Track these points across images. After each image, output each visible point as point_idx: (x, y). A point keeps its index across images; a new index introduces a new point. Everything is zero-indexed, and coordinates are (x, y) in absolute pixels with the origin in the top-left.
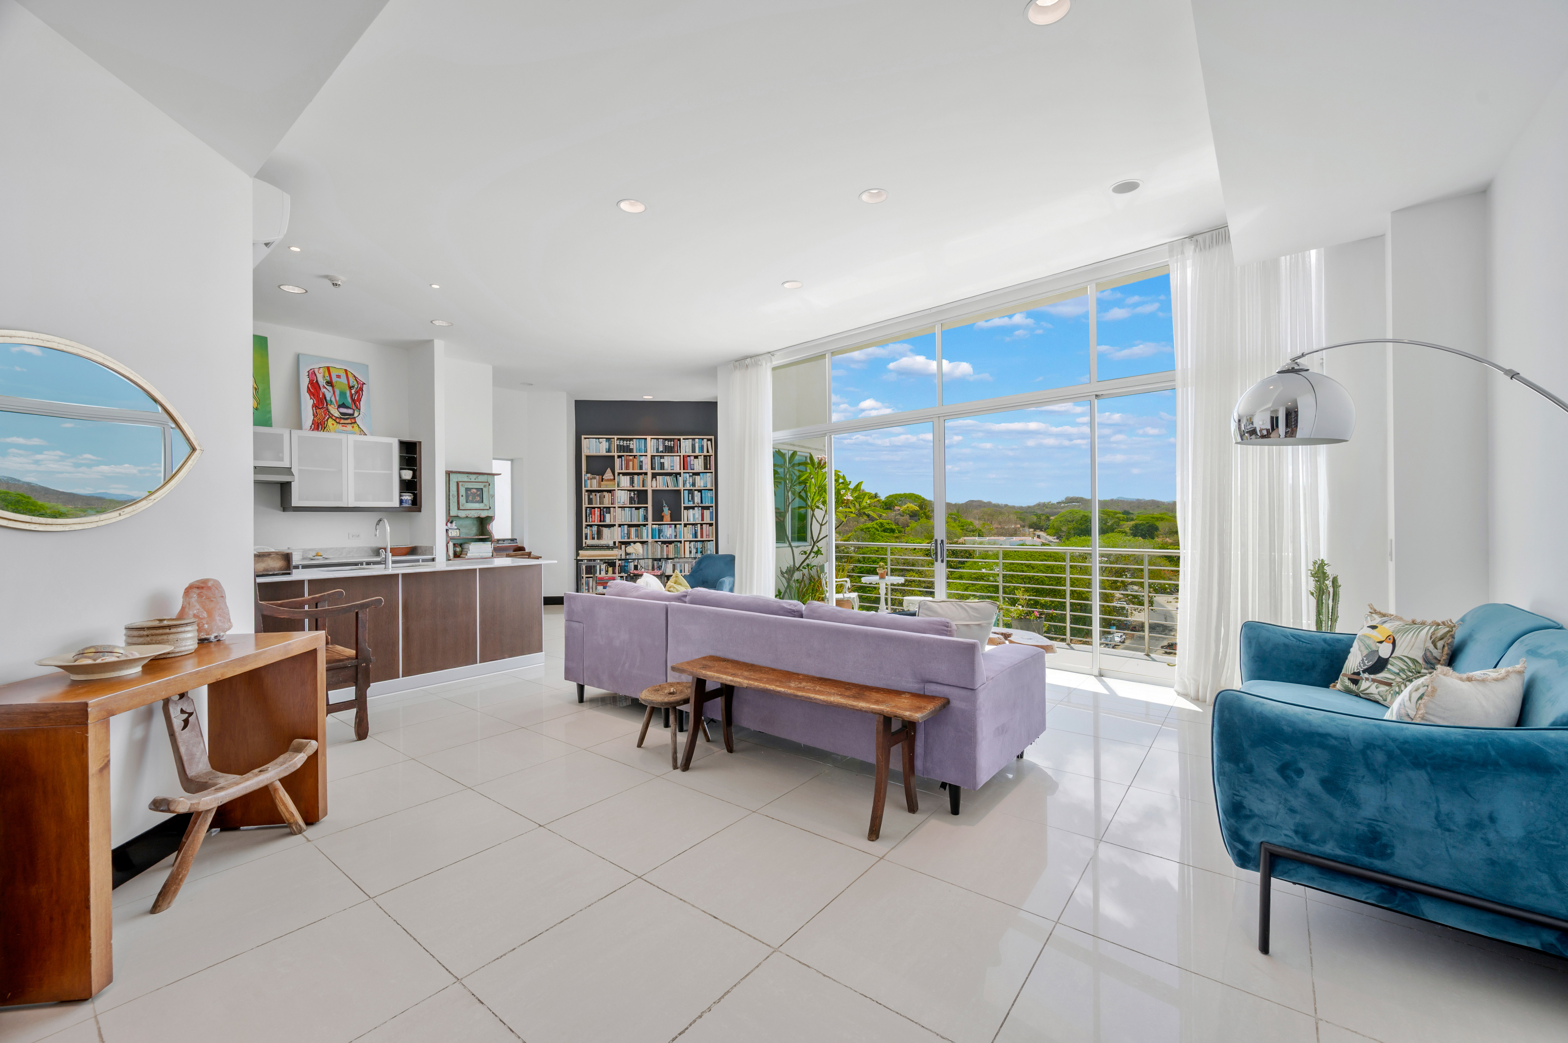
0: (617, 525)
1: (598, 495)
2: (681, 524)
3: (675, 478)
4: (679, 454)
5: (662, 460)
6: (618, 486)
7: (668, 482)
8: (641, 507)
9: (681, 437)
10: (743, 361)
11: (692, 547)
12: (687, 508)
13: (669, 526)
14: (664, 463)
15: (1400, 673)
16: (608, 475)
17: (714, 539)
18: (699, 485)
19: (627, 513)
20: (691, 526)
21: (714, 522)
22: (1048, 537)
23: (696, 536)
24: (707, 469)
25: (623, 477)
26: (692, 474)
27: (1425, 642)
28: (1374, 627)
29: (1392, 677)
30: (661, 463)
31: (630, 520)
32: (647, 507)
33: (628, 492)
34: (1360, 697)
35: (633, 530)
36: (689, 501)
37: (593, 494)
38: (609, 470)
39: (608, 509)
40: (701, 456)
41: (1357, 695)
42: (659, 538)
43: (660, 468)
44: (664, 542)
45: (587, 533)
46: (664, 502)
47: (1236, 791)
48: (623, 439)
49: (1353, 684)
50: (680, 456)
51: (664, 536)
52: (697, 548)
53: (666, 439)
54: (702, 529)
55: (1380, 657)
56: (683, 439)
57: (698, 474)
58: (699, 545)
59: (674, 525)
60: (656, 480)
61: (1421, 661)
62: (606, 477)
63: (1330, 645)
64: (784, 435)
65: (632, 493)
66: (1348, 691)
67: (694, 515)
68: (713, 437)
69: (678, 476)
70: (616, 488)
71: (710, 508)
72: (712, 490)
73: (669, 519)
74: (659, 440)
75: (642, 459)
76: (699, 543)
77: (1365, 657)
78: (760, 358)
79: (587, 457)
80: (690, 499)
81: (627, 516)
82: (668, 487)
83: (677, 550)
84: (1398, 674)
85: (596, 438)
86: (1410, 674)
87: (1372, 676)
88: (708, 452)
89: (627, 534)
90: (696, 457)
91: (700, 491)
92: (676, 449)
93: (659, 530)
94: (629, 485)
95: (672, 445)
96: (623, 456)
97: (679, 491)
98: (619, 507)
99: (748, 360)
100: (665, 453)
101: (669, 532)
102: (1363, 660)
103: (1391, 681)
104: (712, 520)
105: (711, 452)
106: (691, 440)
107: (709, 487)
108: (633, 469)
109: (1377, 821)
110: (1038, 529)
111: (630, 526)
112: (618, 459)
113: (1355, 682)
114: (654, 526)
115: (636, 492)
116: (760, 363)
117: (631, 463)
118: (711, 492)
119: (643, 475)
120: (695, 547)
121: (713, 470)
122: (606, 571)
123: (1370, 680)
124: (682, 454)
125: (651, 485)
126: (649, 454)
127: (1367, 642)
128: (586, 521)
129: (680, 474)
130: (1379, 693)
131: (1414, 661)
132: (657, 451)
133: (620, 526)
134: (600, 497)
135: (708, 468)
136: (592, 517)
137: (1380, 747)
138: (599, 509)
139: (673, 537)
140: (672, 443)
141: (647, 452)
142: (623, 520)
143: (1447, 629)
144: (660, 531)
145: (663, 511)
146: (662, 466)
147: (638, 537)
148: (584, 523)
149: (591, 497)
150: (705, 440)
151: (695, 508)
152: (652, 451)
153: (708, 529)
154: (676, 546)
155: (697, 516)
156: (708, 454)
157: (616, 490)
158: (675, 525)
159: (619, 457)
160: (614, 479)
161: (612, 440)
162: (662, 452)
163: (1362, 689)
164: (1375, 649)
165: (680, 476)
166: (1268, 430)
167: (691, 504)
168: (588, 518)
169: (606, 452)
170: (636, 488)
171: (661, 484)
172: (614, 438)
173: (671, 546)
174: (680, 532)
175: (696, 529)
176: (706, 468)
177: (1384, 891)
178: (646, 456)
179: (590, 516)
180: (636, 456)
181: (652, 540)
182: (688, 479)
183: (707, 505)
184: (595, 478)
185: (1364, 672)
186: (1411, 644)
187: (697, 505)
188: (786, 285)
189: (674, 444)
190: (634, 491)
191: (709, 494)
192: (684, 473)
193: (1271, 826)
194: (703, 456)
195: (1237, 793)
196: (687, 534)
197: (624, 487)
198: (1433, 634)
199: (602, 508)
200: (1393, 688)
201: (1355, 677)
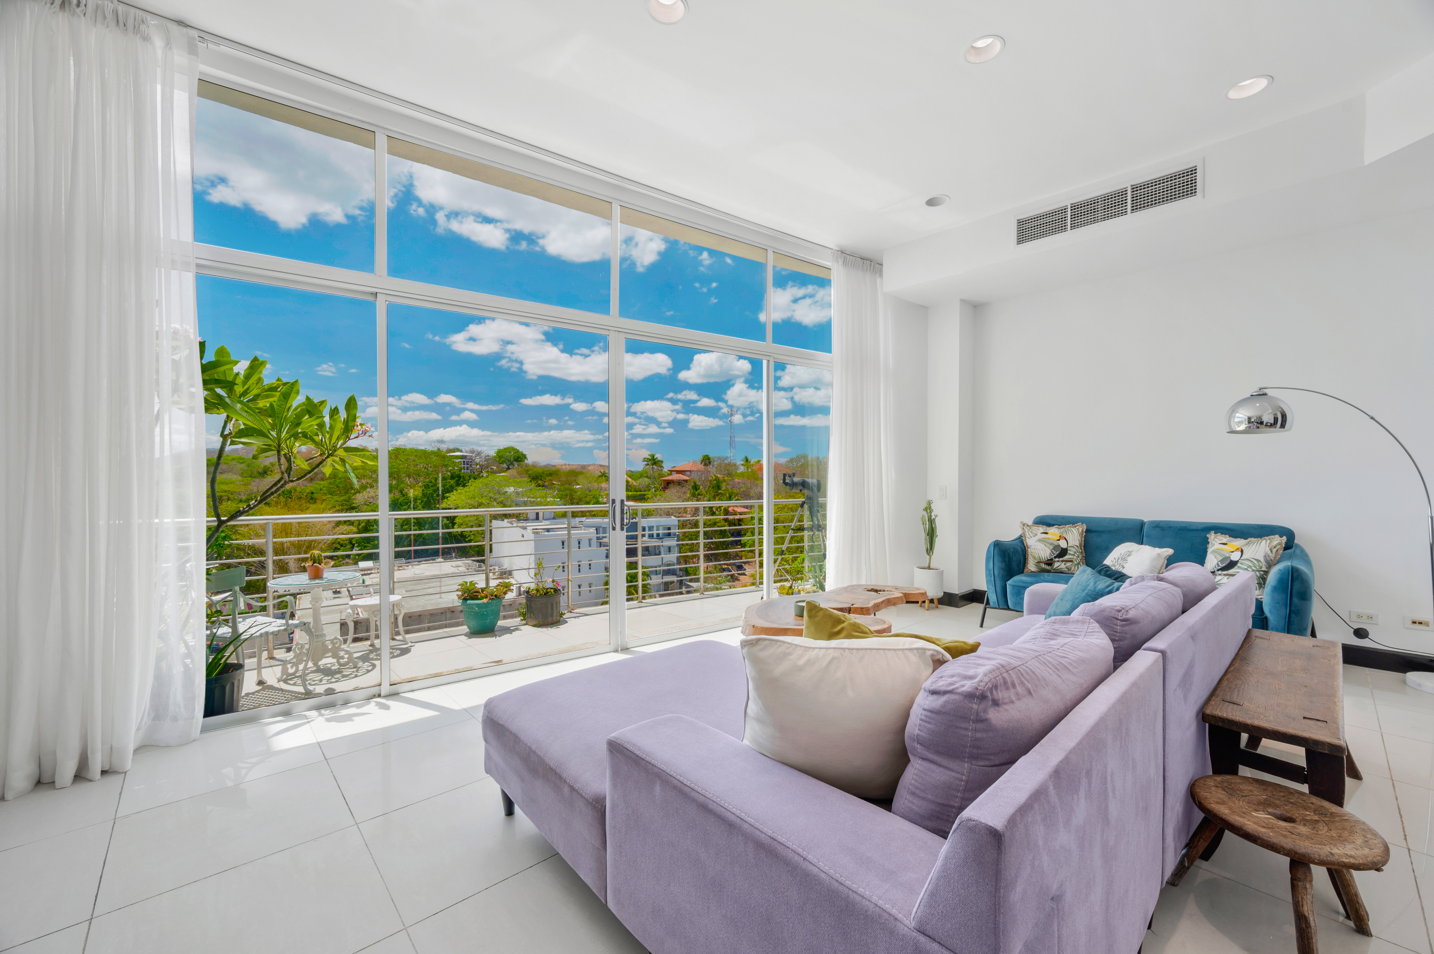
29: (1072, 557)
55: (1062, 548)
84: (1074, 555)
87: (1061, 559)
102: (1052, 552)
130: (1066, 568)
163: (1055, 567)
164: (1057, 544)
185: (1055, 557)
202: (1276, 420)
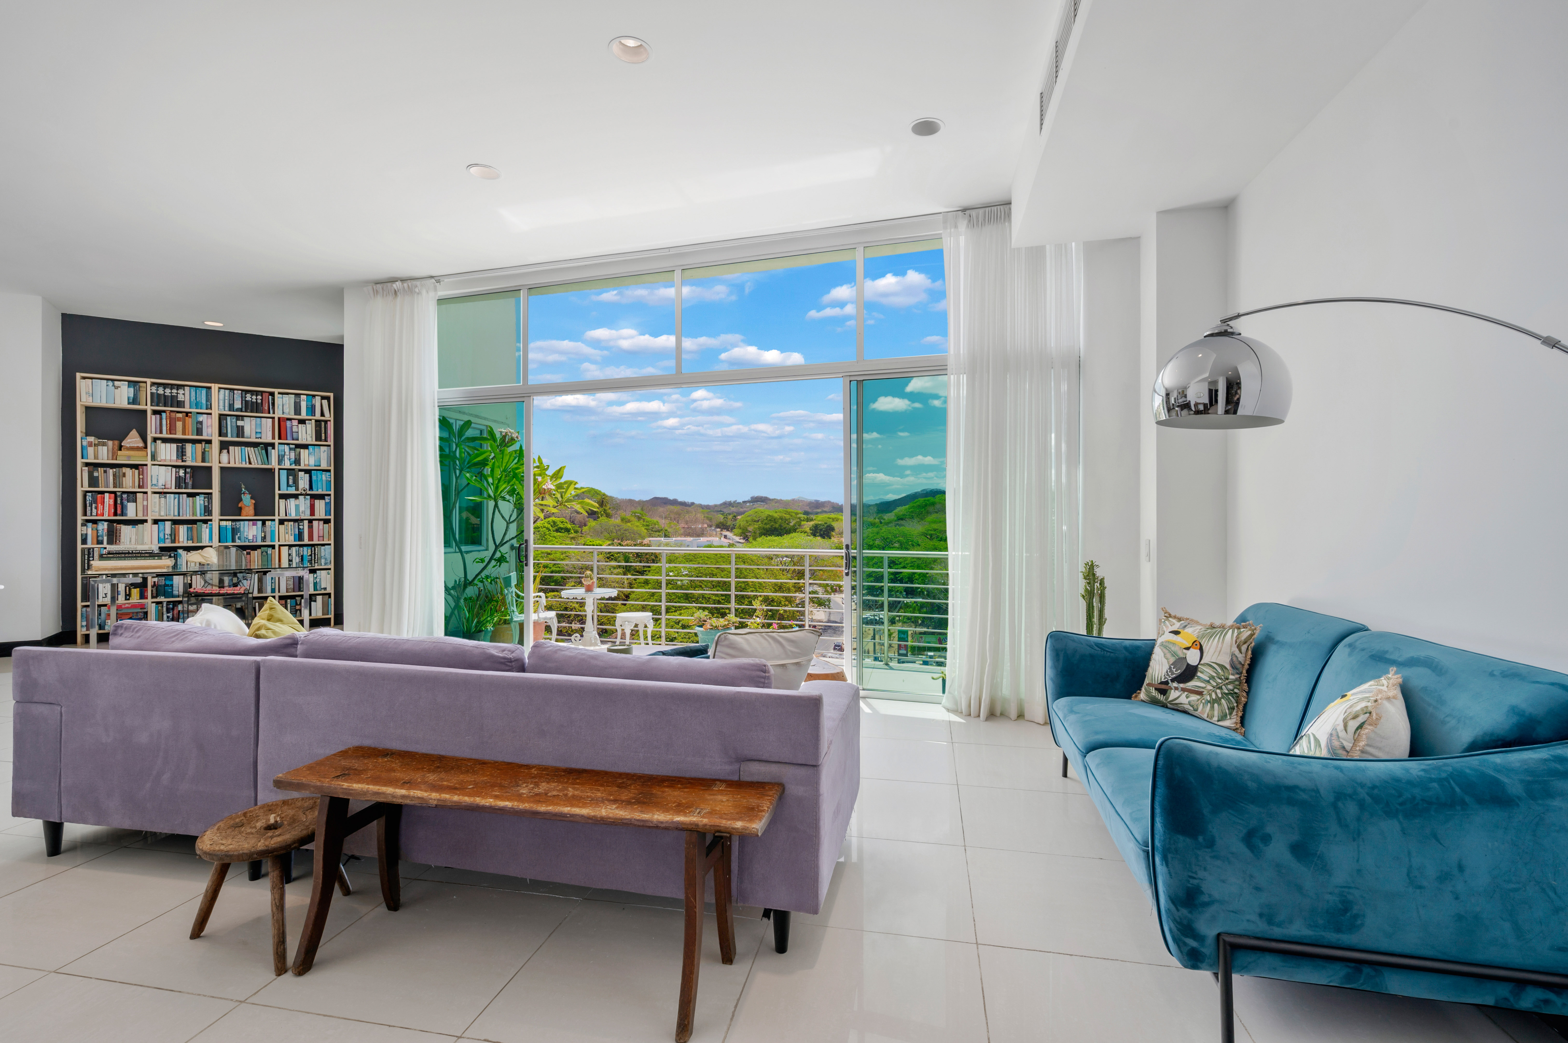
0: (150, 522)
1: (111, 472)
2: (274, 520)
3: (264, 451)
4: (271, 415)
5: (240, 423)
6: (153, 458)
7: (251, 456)
8: (198, 494)
9: (276, 391)
10: (389, 284)
11: (294, 554)
12: (283, 496)
13: (251, 523)
14: (243, 427)
15: (1211, 681)
16: (133, 439)
17: (332, 542)
18: (307, 463)
19: (170, 502)
20: (292, 523)
21: (332, 517)
22: (735, 537)
23: (300, 536)
24: (321, 440)
25: (163, 445)
26: (294, 446)
27: (1231, 646)
28: (1176, 633)
29: (1202, 685)
30: (238, 427)
31: (176, 513)
32: (211, 494)
33: (174, 469)
34: (1167, 707)
35: (182, 530)
36: (288, 485)
37: (101, 470)
38: (134, 433)
39: (132, 496)
40: (311, 420)
41: (1164, 706)
42: (233, 540)
43: (235, 435)
44: (243, 548)
45: (86, 534)
46: (243, 486)
47: (1192, 872)
48: (165, 386)
49: (1161, 694)
50: (273, 418)
51: (243, 539)
52: (302, 556)
53: (247, 392)
54: (311, 528)
55: (1188, 664)
56: (279, 393)
57: (305, 447)
58: (306, 551)
59: (261, 522)
60: (228, 452)
61: (1228, 667)
62: (129, 443)
63: (1130, 653)
64: (454, 394)
65: (182, 473)
66: (1154, 702)
67: (297, 507)
68: (331, 395)
69: (270, 448)
70: (149, 462)
71: (326, 497)
72: (329, 471)
73: (252, 512)
74: (235, 391)
75: (201, 418)
76: (305, 548)
77: (1172, 665)
78: (418, 283)
79: (88, 409)
80: (291, 482)
81: (170, 507)
82: (250, 463)
83: (266, 558)
84: (1208, 682)
85: (108, 380)
86: (1220, 681)
87: (1182, 685)
88: (322, 414)
89: (171, 535)
90: (302, 422)
91: (308, 472)
92: (266, 408)
93: (233, 529)
94: (174, 457)
95: (259, 401)
96: (164, 411)
97: (271, 471)
98: (155, 493)
99: (397, 283)
100: (246, 411)
101: (251, 532)
102: (1170, 668)
103: (1202, 690)
104: (328, 514)
105: (329, 416)
106: (294, 396)
107: (324, 466)
108: (184, 433)
109: (1350, 888)
110: (725, 529)
111: (175, 522)
112: (153, 417)
113: (1163, 692)
114: (223, 523)
115: (188, 470)
116: (417, 290)
117: (179, 425)
118: (328, 474)
119: (203, 443)
120: (298, 554)
121: (331, 442)
122: (126, 595)
123: (1180, 689)
124: (276, 416)
125: (217, 460)
126: (215, 413)
127: (1173, 649)
128: (85, 514)
129: (273, 445)
130: (1189, 703)
131: (1222, 667)
132: (231, 407)
133: (156, 522)
134: (114, 475)
135: (323, 438)
136: (96, 508)
137: (1350, 796)
138: (113, 495)
139: (259, 539)
140: (259, 397)
141: (211, 408)
142: (162, 513)
143: (1249, 632)
144: (235, 531)
145: (241, 500)
146: (240, 431)
147: (192, 539)
148: (80, 518)
149: (96, 474)
150: (318, 399)
151: (300, 497)
152: (221, 407)
153: (321, 527)
154: (264, 553)
155: (302, 509)
156: (323, 418)
157: (149, 466)
158: (264, 522)
159: (155, 412)
160: (146, 447)
161: (142, 384)
162: (241, 410)
163: (1170, 699)
164: (1182, 656)
165: (274, 448)
166: (1205, 405)
167: (292, 491)
168: (88, 508)
169: (129, 403)
170: (189, 463)
171: (236, 458)
172: (146, 382)
173: (256, 554)
174: (272, 532)
175: (301, 527)
176: (318, 438)
177: (1350, 971)
178: (210, 414)
179: (94, 505)
180: (191, 413)
181: (220, 544)
182: (287, 453)
183: (320, 492)
184: (104, 444)
185: (1173, 680)
186: (1219, 649)
187: (303, 492)
188: (473, 170)
189: (262, 400)
190: (185, 467)
191: (324, 477)
192: (279, 444)
193: (1233, 912)
194: (313, 421)
195: (1194, 875)
196: (286, 534)
197: (165, 460)
198: (1237, 637)
199: (118, 494)
200: (1205, 697)
201: (1163, 687)
202: (1213, 395)
